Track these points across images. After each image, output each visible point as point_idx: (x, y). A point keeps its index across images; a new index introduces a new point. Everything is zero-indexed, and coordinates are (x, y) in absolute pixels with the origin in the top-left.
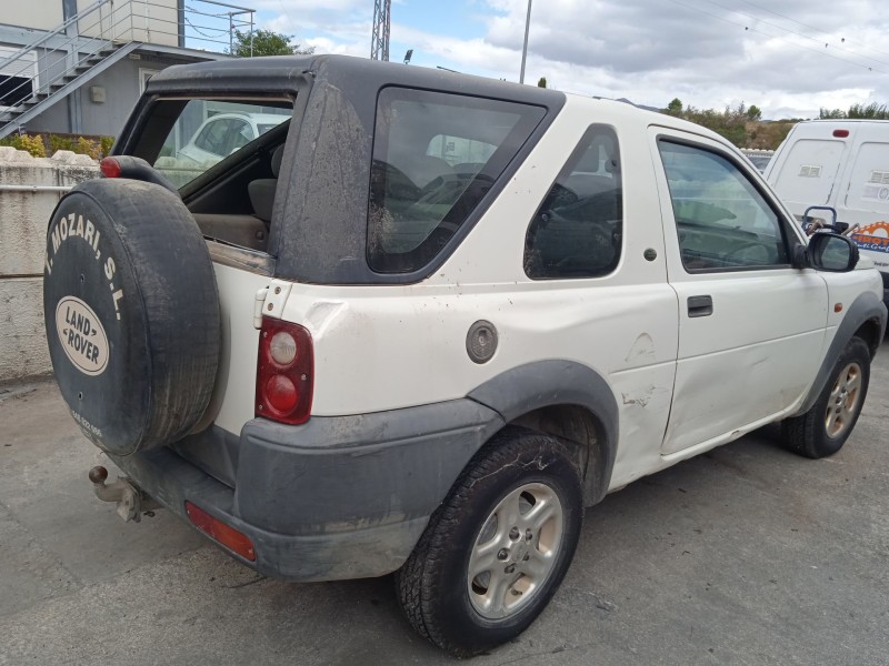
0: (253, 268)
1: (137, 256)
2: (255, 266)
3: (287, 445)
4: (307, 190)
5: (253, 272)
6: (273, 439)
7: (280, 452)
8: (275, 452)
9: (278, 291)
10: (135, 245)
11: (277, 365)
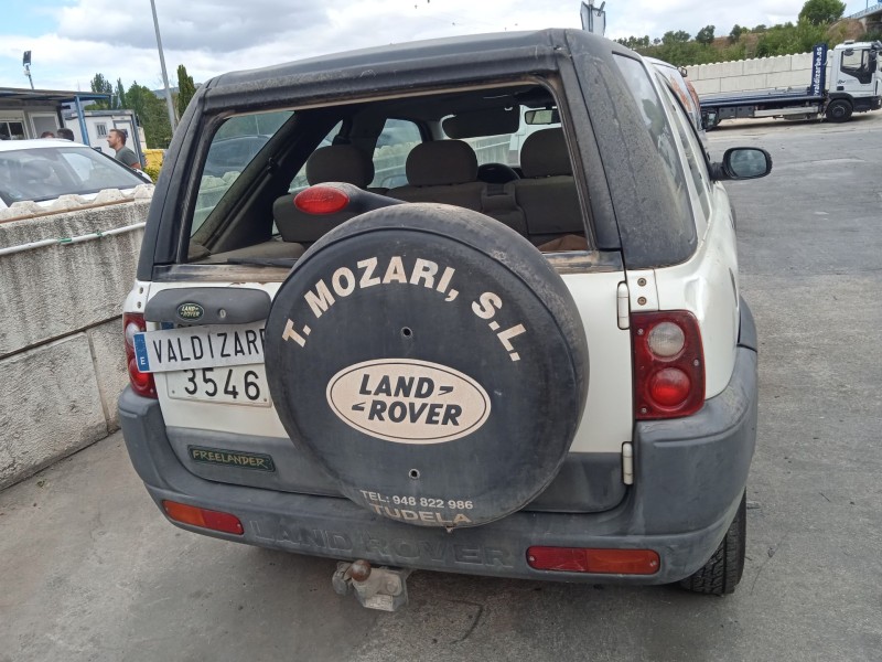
0: (585, 268)
1: (534, 280)
2: (588, 265)
3: (707, 436)
4: (631, 169)
5: (587, 272)
6: (690, 435)
7: (701, 445)
8: (696, 447)
9: (642, 282)
10: (527, 269)
11: (663, 360)
